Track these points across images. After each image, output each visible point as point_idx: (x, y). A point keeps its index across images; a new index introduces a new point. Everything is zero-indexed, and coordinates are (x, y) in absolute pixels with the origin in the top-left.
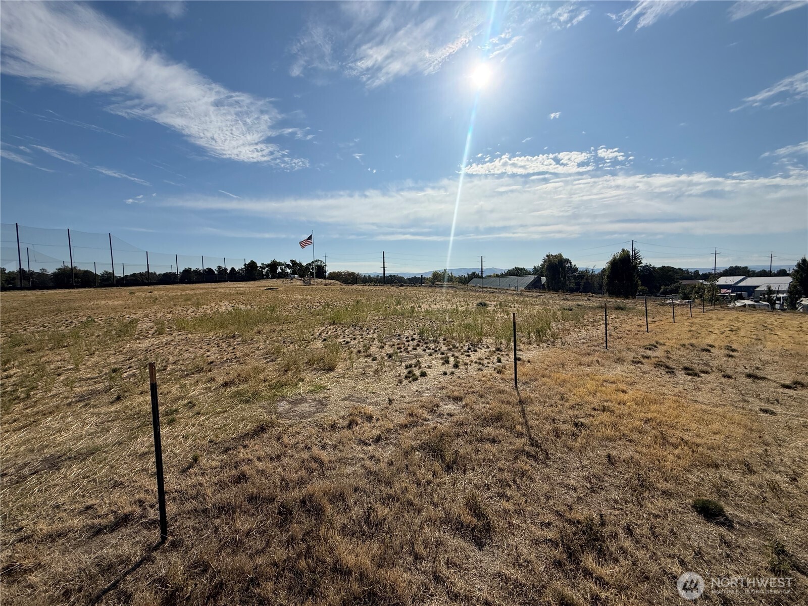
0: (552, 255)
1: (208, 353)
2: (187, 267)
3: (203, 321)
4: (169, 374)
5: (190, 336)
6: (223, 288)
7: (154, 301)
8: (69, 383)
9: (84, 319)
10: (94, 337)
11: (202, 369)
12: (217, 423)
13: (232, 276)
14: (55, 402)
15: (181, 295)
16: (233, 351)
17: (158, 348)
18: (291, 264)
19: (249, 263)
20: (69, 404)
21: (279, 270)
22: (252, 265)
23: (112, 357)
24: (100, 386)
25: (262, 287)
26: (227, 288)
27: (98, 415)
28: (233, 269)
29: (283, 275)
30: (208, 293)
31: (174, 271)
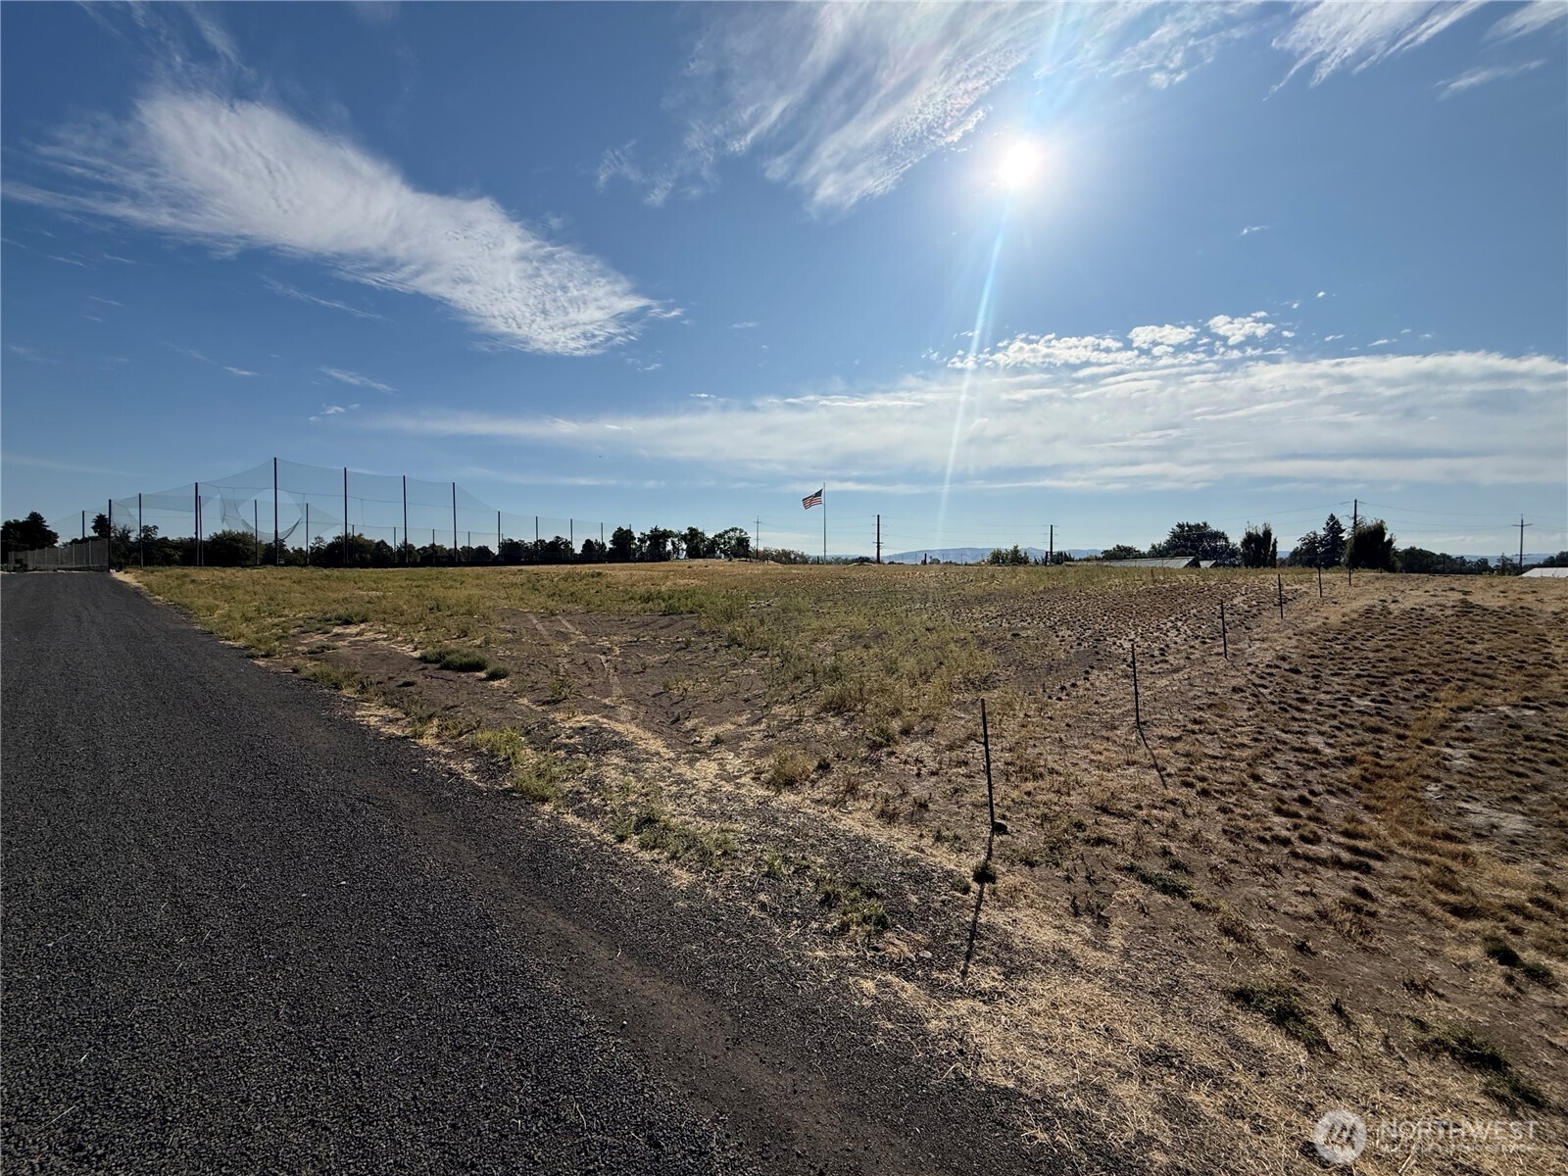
0: (1188, 526)
13: (598, 554)
18: (686, 534)
21: (669, 545)
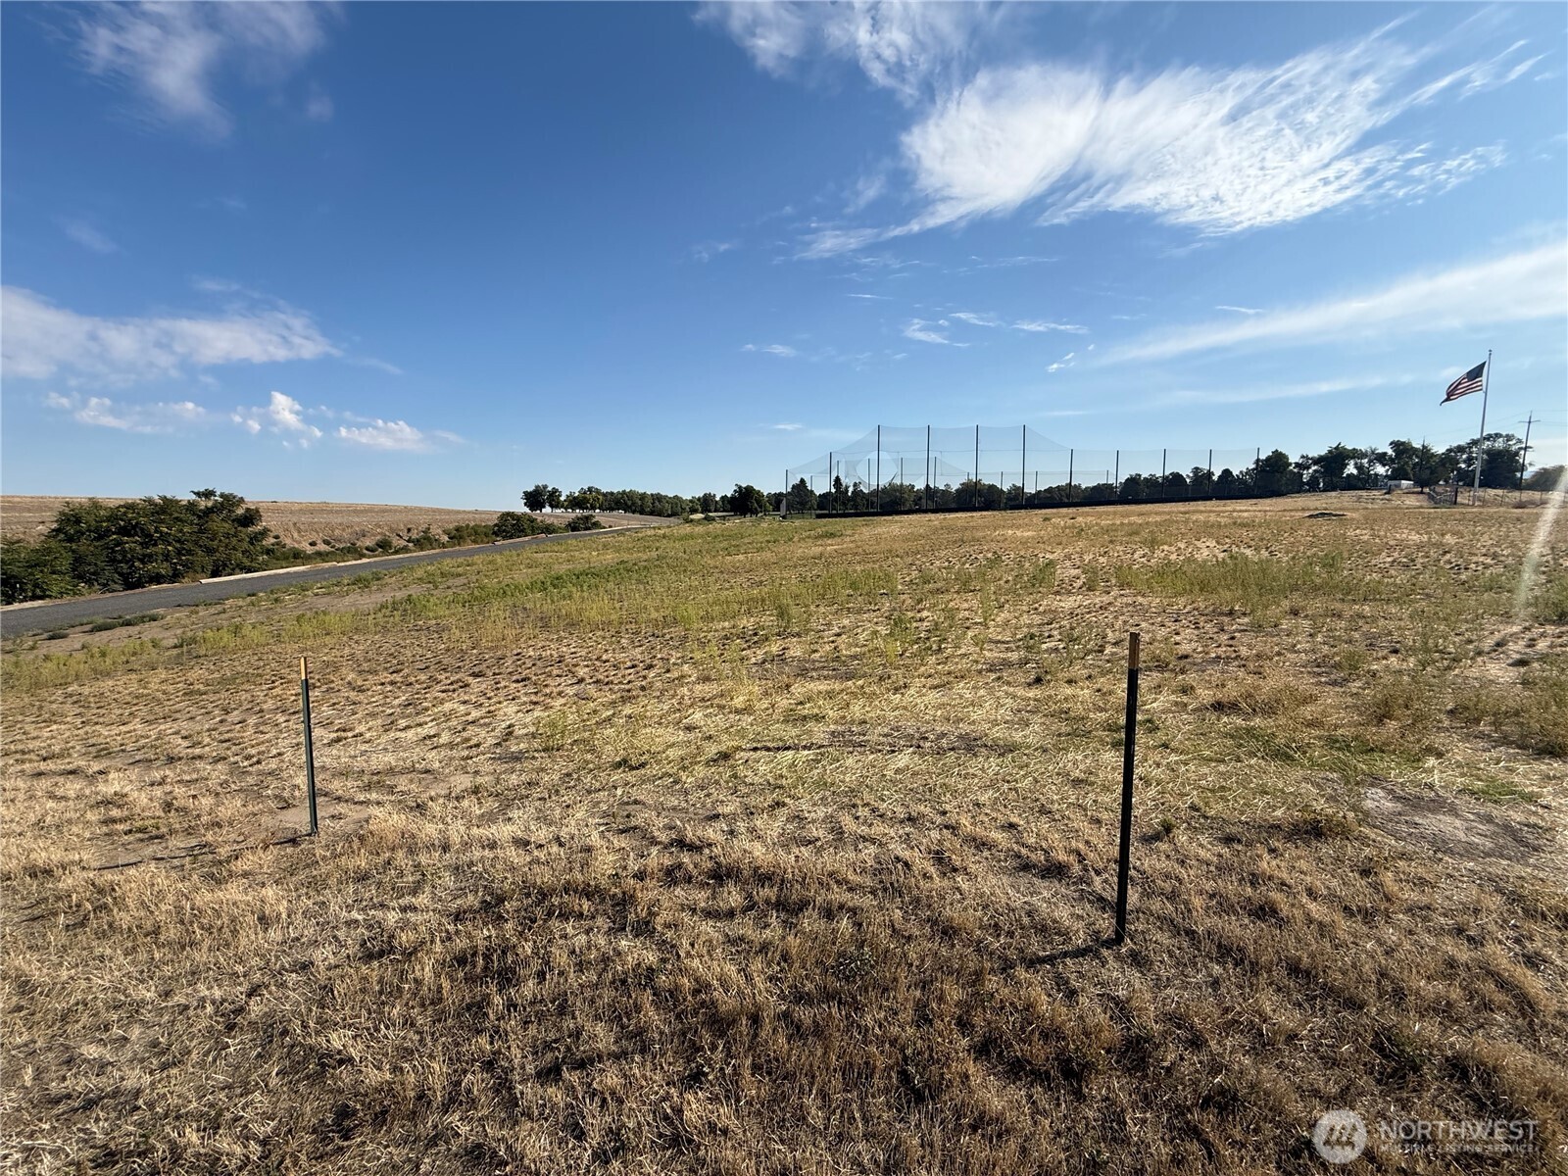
1: (1178, 638)
2: (1134, 473)
3: (1165, 574)
4: (1108, 661)
5: (1140, 599)
6: (1202, 512)
7: (1079, 533)
8: (978, 642)
9: (990, 555)
10: (1002, 582)
11: (1167, 666)
12: (1204, 776)
13: (1227, 488)
14: (964, 664)
15: (1122, 524)
16: (1231, 642)
17: (1089, 613)
18: (1390, 452)
19: (1268, 459)
20: (980, 672)
21: (1351, 469)
22: (1278, 460)
23: (1025, 616)
24: (1014, 656)
25: (1297, 510)
26: (1211, 511)
27: (1014, 697)
28: (1227, 473)
29: (1364, 482)
30: (1171, 522)
31: (1112, 481)
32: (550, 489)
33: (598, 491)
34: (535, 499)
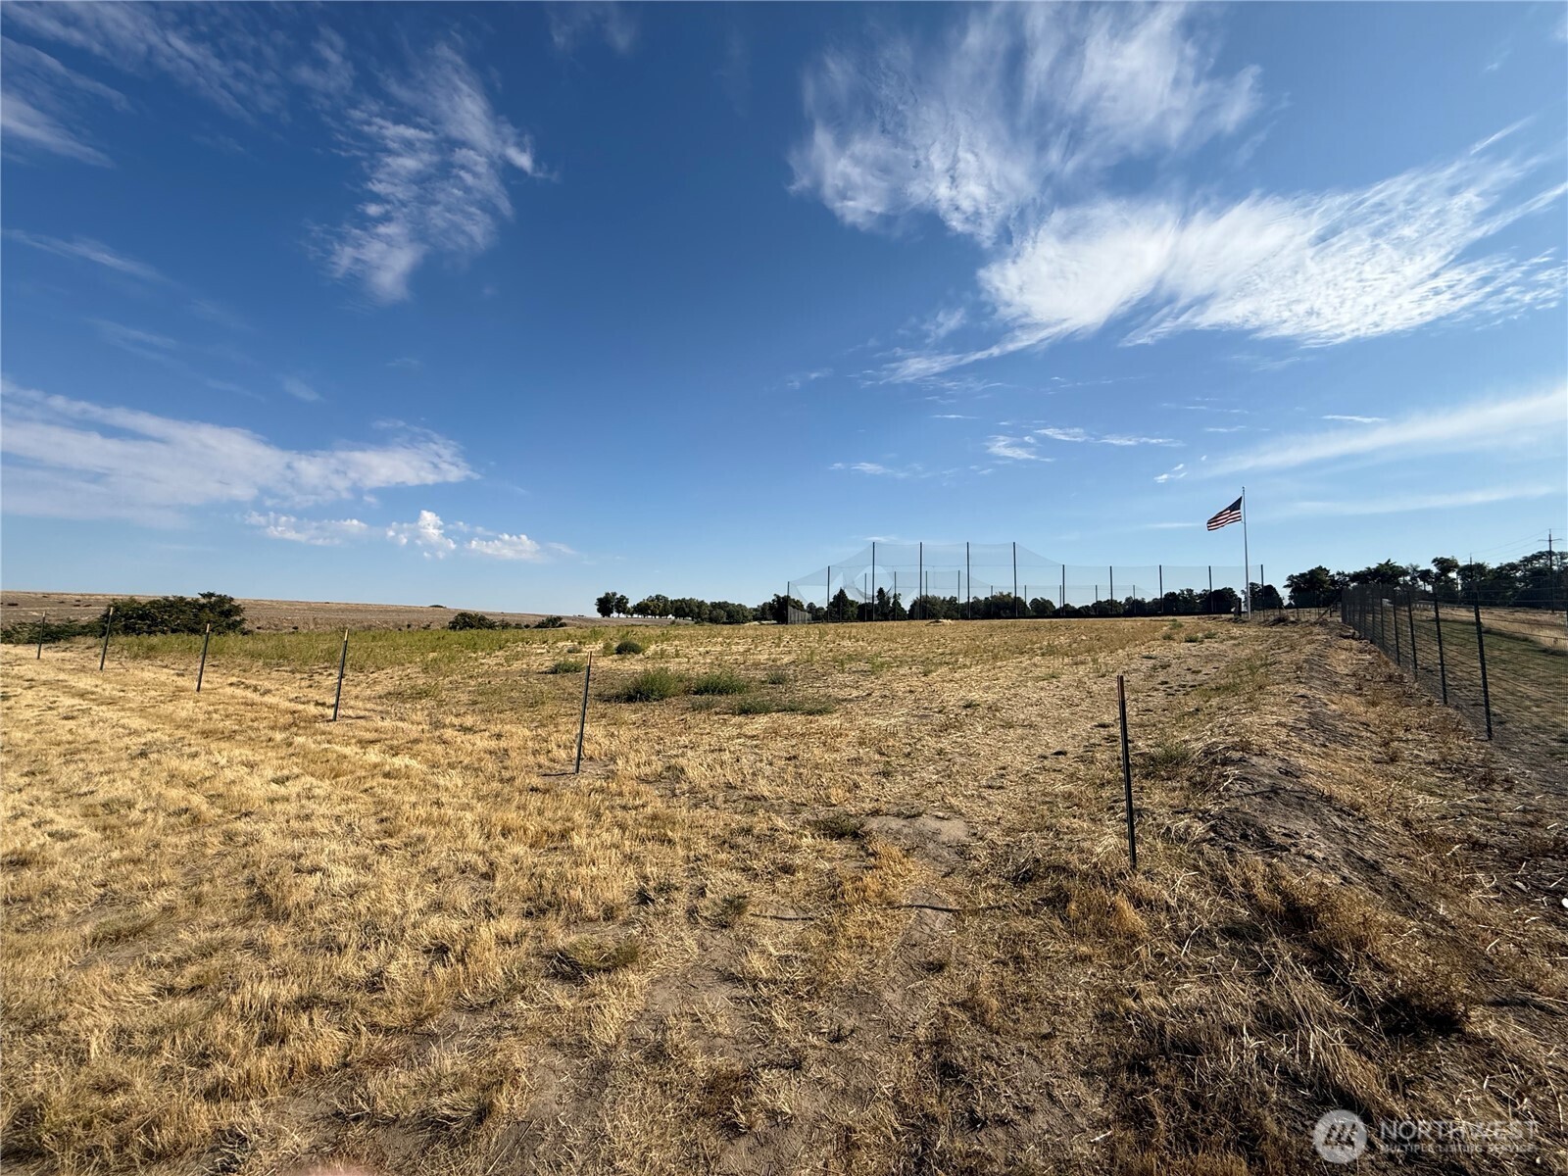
32: (618, 596)
33: (666, 599)
34: (606, 605)
